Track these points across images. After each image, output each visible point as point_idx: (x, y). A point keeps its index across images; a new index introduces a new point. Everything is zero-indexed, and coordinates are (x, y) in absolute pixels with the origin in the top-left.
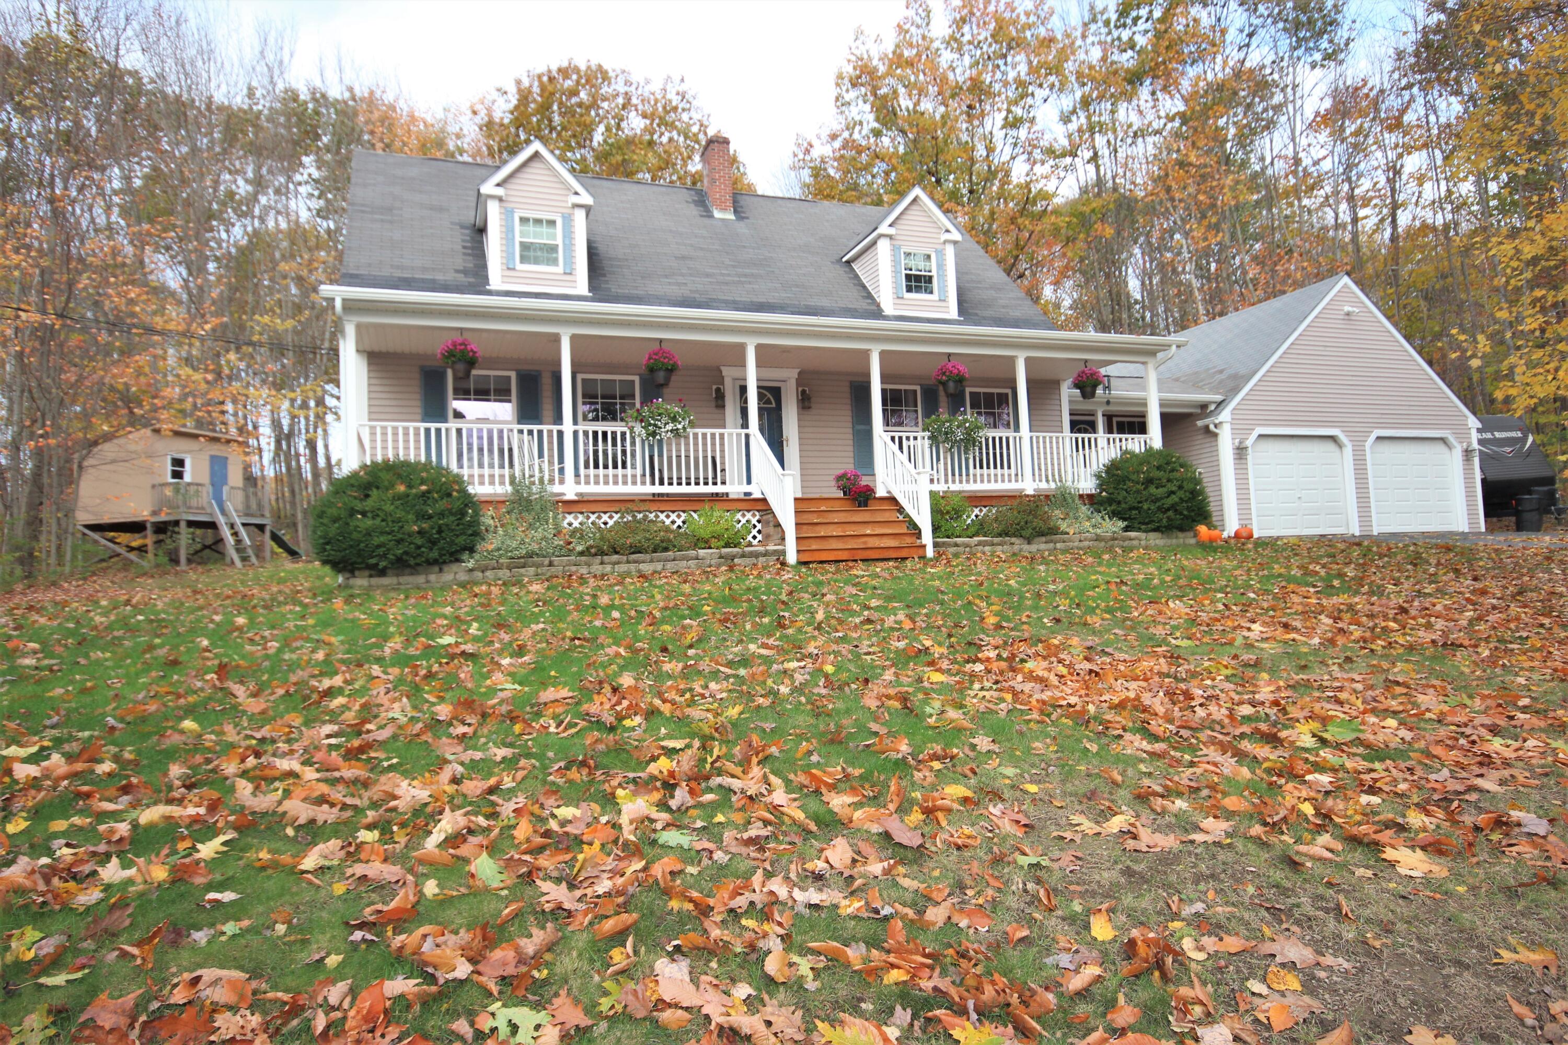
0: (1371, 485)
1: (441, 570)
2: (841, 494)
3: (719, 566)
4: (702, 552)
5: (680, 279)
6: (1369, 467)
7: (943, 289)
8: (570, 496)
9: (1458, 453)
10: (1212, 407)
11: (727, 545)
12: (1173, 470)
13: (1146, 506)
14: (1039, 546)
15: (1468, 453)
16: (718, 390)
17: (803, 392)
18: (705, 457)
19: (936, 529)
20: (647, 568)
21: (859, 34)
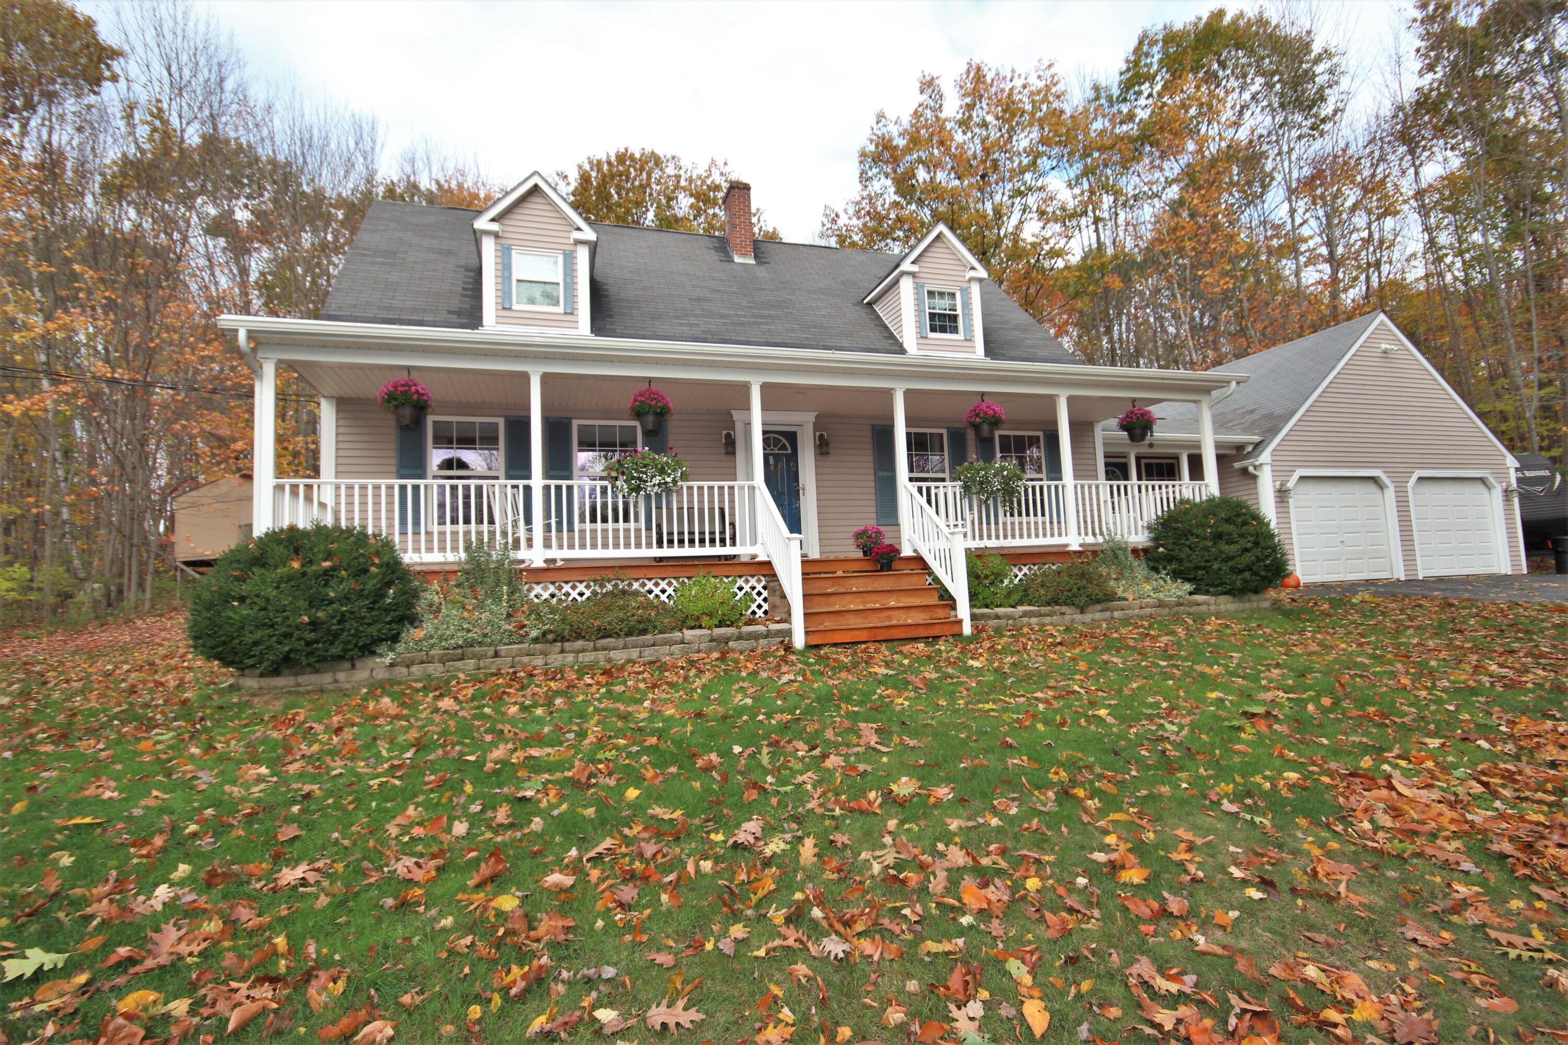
0: (1414, 528)
1: (353, 667)
2: (860, 555)
3: (709, 651)
4: (688, 634)
5: (693, 320)
6: (1412, 509)
7: (969, 328)
8: (539, 563)
9: (1497, 494)
10: (1250, 448)
11: (720, 624)
12: (1245, 523)
13: (1216, 566)
14: (1094, 615)
15: (1507, 493)
16: (728, 436)
17: (821, 437)
18: (712, 510)
19: (973, 596)
20: (619, 656)
21: (880, 117)
